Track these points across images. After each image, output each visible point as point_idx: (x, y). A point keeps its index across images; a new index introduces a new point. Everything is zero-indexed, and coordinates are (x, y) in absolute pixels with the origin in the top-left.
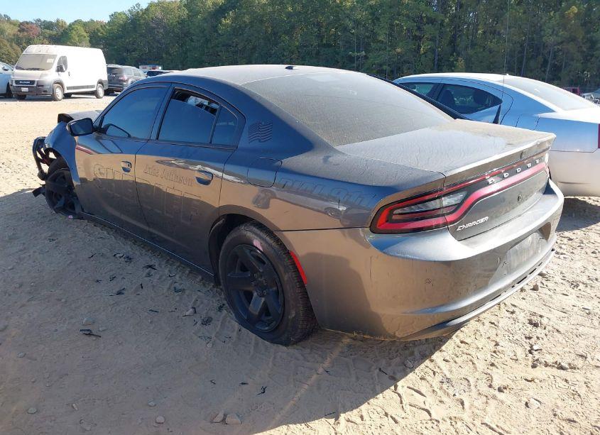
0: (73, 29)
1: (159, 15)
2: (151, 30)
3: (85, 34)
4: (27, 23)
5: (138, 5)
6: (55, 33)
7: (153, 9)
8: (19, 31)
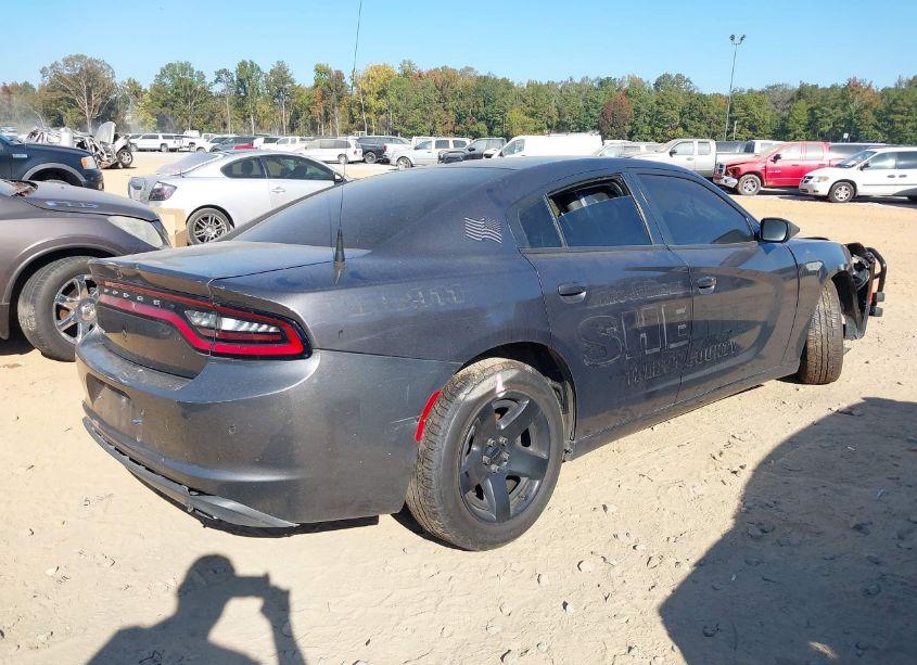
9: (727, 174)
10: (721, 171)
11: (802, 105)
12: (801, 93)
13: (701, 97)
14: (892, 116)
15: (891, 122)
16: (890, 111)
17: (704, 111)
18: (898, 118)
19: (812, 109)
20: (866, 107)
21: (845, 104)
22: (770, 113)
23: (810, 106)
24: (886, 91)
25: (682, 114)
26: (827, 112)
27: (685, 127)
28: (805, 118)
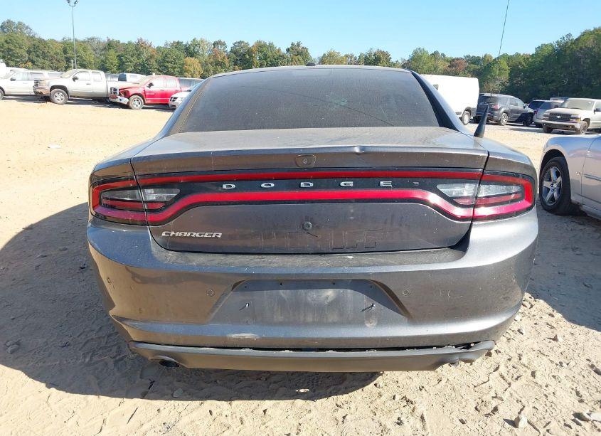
0: (497, 63)
1: (590, 43)
2: (576, 61)
3: (507, 67)
4: (457, 59)
5: (569, 35)
6: (479, 67)
7: (585, 37)
8: (449, 66)
9: (120, 95)
10: (115, 93)
11: (112, 52)
12: (110, 45)
13: (41, 41)
14: (166, 64)
15: (166, 67)
16: (164, 61)
17: (46, 51)
18: (170, 65)
19: (118, 56)
20: (151, 57)
21: (139, 55)
22: (93, 56)
23: (118, 54)
24: (159, 49)
25: (29, 52)
26: (129, 59)
27: (33, 62)
28: (116, 62)
